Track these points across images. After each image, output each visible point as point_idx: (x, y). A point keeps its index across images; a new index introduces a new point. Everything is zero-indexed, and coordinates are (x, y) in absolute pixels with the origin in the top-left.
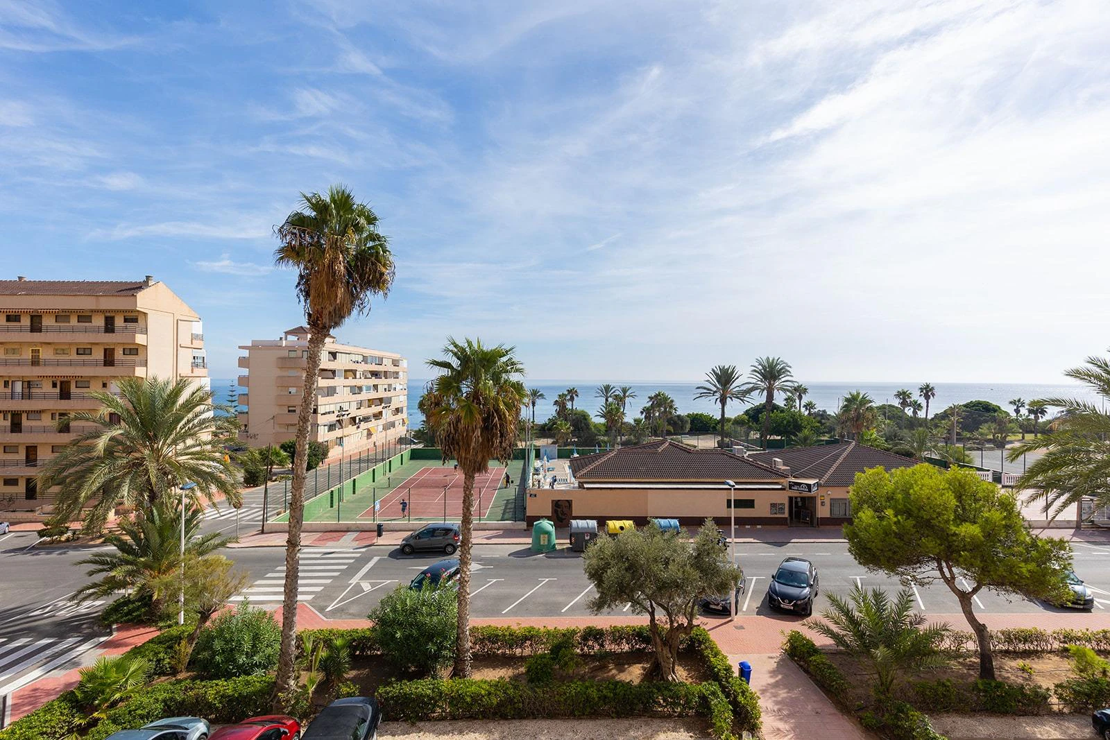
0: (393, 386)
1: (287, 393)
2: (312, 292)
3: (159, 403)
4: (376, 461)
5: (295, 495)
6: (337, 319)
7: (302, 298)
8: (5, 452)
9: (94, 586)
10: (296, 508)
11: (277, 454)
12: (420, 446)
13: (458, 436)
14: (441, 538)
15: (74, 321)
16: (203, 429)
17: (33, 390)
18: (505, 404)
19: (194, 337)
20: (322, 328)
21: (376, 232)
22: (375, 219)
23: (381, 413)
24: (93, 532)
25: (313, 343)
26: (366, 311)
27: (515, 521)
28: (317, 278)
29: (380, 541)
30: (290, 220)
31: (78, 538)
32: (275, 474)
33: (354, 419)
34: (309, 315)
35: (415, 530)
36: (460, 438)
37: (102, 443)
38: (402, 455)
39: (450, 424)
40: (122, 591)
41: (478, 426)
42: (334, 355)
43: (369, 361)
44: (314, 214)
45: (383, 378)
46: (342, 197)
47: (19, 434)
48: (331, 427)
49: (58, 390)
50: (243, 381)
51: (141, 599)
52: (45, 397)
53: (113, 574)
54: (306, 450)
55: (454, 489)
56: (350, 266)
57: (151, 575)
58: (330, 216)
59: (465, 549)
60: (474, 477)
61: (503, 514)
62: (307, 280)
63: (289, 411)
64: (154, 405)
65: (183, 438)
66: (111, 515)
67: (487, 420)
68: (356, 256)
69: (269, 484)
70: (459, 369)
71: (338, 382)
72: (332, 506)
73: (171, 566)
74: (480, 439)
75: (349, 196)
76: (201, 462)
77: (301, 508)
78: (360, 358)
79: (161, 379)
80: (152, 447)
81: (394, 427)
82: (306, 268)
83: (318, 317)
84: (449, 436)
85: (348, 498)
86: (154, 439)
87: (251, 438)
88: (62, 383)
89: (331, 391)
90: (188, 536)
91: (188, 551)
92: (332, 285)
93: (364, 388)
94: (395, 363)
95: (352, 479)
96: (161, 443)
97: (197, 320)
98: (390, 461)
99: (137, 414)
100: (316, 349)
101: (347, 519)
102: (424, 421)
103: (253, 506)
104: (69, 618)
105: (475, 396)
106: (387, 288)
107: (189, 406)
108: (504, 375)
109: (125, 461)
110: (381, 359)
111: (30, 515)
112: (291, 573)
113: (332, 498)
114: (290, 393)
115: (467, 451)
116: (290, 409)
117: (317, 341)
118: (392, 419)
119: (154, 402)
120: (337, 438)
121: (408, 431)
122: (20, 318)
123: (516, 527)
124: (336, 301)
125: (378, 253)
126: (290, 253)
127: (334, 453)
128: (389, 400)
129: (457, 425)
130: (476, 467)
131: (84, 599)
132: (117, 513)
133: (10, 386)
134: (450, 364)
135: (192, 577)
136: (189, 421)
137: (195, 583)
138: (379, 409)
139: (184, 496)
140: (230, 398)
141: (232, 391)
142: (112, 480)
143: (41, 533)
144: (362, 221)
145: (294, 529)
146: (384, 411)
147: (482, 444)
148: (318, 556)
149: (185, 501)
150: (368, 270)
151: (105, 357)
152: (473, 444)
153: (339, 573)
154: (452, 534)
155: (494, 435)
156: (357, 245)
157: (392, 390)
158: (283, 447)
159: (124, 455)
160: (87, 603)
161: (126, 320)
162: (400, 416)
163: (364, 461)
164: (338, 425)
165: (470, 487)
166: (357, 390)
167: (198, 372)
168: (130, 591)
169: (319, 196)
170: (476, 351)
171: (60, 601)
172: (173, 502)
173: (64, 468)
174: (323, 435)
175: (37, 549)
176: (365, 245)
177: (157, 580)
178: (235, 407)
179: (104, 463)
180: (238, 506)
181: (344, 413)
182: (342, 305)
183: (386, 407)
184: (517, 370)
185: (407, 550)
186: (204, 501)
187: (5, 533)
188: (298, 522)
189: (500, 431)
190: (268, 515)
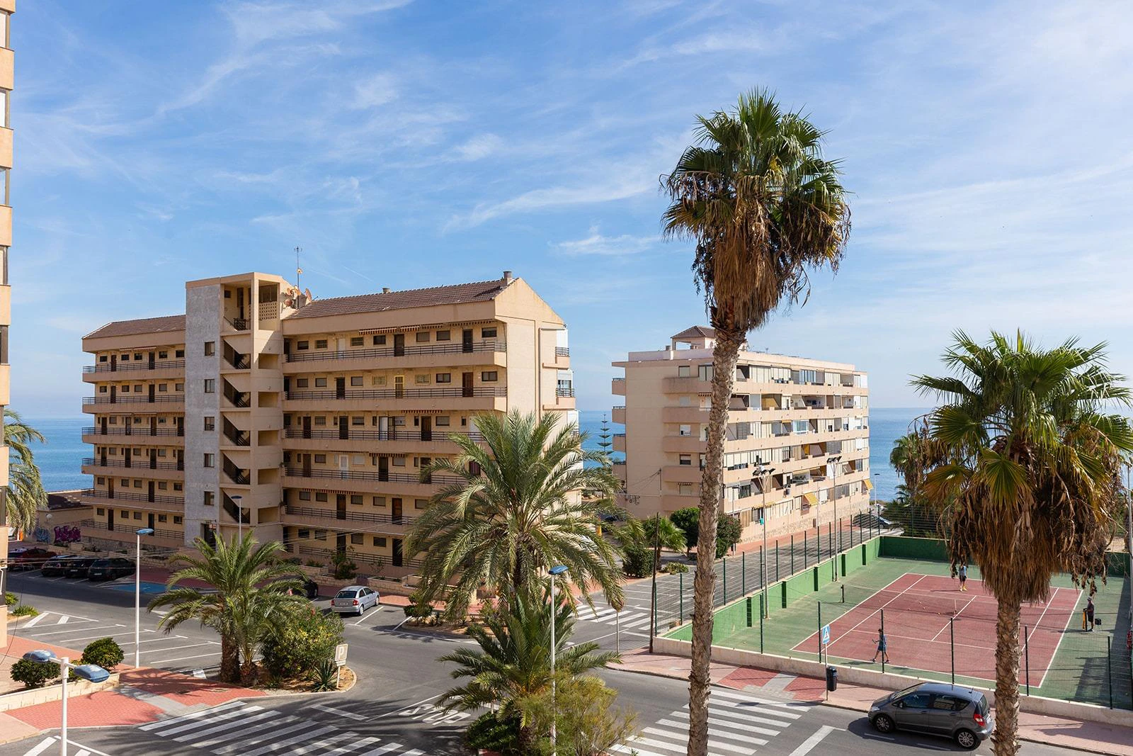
0: (844, 422)
1: (678, 434)
2: (718, 274)
3: (522, 450)
4: (820, 554)
5: (700, 603)
6: (756, 315)
7: (702, 285)
8: (374, 505)
9: (460, 692)
10: (702, 624)
11: (667, 530)
12: (897, 533)
13: (983, 524)
14: (948, 713)
15: (433, 339)
16: (573, 487)
17: (398, 429)
18: (1086, 463)
19: (560, 352)
20: (734, 331)
21: (816, 157)
22: (814, 135)
23: (823, 469)
24: (456, 618)
25: (721, 356)
26: (802, 296)
27: (1111, 706)
28: (724, 250)
29: (832, 698)
30: (683, 162)
31: (442, 623)
32: (665, 561)
33: (779, 478)
34: (714, 310)
35: (897, 690)
36: (987, 527)
37: (463, 501)
38: (864, 546)
39: (965, 501)
40: (488, 705)
41: (1026, 506)
42: (745, 370)
43: (801, 378)
44: (716, 146)
45: (826, 408)
46: (759, 109)
47: (386, 483)
48: (744, 491)
49: (419, 429)
50: (618, 414)
51: (508, 721)
52: (408, 437)
53: (477, 680)
54: (713, 530)
55: (969, 622)
56: (774, 221)
57: (518, 690)
58: (742, 145)
59: (1004, 749)
60: (1018, 609)
61: (1082, 686)
62: (709, 254)
63: (682, 462)
64: (516, 451)
65: (548, 498)
66: (474, 600)
67: (1046, 492)
68: (783, 205)
69: (659, 575)
70: (980, 391)
71: (753, 415)
72: (749, 625)
73: (541, 683)
74: (1031, 533)
75: (770, 105)
76: (571, 535)
77: (709, 625)
78: (786, 375)
79: (523, 416)
80: (516, 511)
81: (847, 495)
82: (707, 235)
83: (726, 313)
84: (962, 522)
85: (773, 614)
86: (517, 499)
87: (631, 501)
88: (423, 419)
89: (742, 431)
90: (560, 642)
91: (560, 664)
92: (747, 258)
93: (795, 426)
94: (847, 380)
95: (780, 581)
96: (525, 504)
97: (561, 327)
98: (843, 556)
99: (499, 462)
100: (725, 366)
101: (775, 650)
102: (902, 487)
103: (637, 607)
104: (434, 729)
105: (1016, 446)
106: (838, 252)
107: (556, 453)
108: (1080, 404)
109: (488, 527)
110: (821, 374)
111: (396, 586)
112: (697, 729)
113: (749, 610)
114: (682, 432)
115: (1003, 554)
116: (683, 458)
117: (726, 351)
118: (843, 480)
119: (516, 446)
120: (753, 509)
121: (872, 503)
122: (385, 340)
123: (1113, 720)
124: (755, 284)
125: (820, 193)
126: (685, 214)
127: (751, 534)
128: (837, 446)
129: (979, 501)
130: (1023, 589)
131: (450, 707)
132: (479, 595)
133: (378, 424)
134: (961, 382)
135: (566, 705)
136: (557, 475)
137: (570, 714)
138: (821, 461)
139: (553, 584)
140: (602, 441)
141: (604, 430)
142: (474, 552)
143: (408, 611)
144: (793, 143)
145: (700, 659)
146: (830, 467)
147: (1036, 542)
148: (733, 705)
149: (556, 591)
150: (804, 225)
151: (464, 385)
152: (1015, 543)
153: (766, 742)
154: (969, 711)
155: (1062, 528)
156: (786, 186)
157: (842, 429)
158: (675, 519)
159: (486, 518)
160: (453, 713)
161: (484, 335)
162: (857, 475)
163: (799, 552)
164: (754, 487)
165: (1010, 628)
166: (783, 428)
167: (566, 402)
168: (496, 707)
169: (725, 116)
170: (1015, 357)
171: (426, 703)
172: (540, 590)
173: (428, 531)
174: (732, 504)
175: (405, 630)
176: (798, 182)
177: (525, 700)
178: (609, 453)
179: (467, 528)
180: (618, 606)
181: (763, 468)
182: (764, 289)
183: (833, 460)
184: (1112, 393)
185: (882, 723)
186: (577, 593)
187: (375, 605)
188: (705, 647)
189: (1075, 519)
190: (658, 624)
